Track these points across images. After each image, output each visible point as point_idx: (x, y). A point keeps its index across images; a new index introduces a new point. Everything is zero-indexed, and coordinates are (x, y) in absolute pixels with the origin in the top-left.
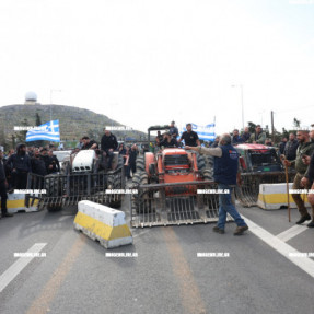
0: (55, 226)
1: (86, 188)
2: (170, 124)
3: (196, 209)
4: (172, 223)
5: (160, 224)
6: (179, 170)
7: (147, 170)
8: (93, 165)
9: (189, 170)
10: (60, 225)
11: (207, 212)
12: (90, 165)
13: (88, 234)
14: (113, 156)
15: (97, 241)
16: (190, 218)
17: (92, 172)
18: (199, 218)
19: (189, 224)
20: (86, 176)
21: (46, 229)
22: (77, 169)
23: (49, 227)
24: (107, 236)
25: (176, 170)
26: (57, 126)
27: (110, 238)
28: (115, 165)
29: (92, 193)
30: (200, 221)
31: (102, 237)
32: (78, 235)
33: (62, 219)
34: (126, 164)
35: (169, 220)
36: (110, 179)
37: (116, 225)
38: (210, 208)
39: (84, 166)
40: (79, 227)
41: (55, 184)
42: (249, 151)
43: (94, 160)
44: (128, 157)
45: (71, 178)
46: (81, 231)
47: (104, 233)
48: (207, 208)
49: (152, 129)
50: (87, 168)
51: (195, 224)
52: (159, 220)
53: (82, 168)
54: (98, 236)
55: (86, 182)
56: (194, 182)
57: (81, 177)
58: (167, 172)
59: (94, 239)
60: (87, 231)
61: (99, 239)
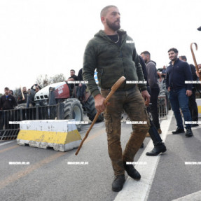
12: (48, 94)
13: (37, 145)
15: (50, 148)
22: (38, 97)
31: (56, 143)
40: (23, 142)
46: (27, 145)
47: (58, 139)
50: (46, 96)
53: (42, 97)
59: (45, 147)
60: (35, 143)
61: (51, 146)
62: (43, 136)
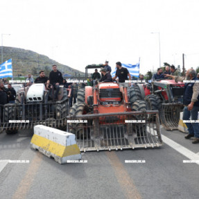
0: (14, 146)
1: (38, 115)
2: (104, 64)
3: (126, 136)
4: (104, 148)
5: (94, 149)
6: (112, 102)
7: (86, 101)
8: (43, 96)
9: (121, 102)
10: (18, 145)
11: (135, 139)
12: (41, 96)
13: (44, 152)
14: (59, 88)
15: (52, 158)
16: (120, 144)
17: (43, 102)
18: (128, 144)
19: (119, 150)
20: (38, 105)
21: (7, 148)
22: (30, 99)
23: (10, 146)
24: (61, 154)
25: (109, 102)
26: (10, 63)
27: (64, 155)
28: (61, 96)
29: (44, 119)
30: (129, 147)
31: (57, 155)
32: (35, 153)
33: (19, 140)
34: (69, 95)
35: (102, 146)
36: (58, 108)
37: (69, 145)
38: (138, 135)
39: (36, 97)
40: (35, 146)
41: (12, 112)
42: (171, 85)
43: (44, 92)
44: (70, 90)
45: (26, 106)
46: (37, 150)
47: (58, 151)
48: (135, 136)
49: (89, 67)
50: (39, 98)
51: (124, 150)
52: (93, 146)
53: (35, 99)
54: (53, 154)
55: (38, 110)
56: (125, 112)
57: (34, 106)
58: (101, 104)
59: (49, 156)
60: (42, 149)
61: (53, 156)
62: (49, 145)
